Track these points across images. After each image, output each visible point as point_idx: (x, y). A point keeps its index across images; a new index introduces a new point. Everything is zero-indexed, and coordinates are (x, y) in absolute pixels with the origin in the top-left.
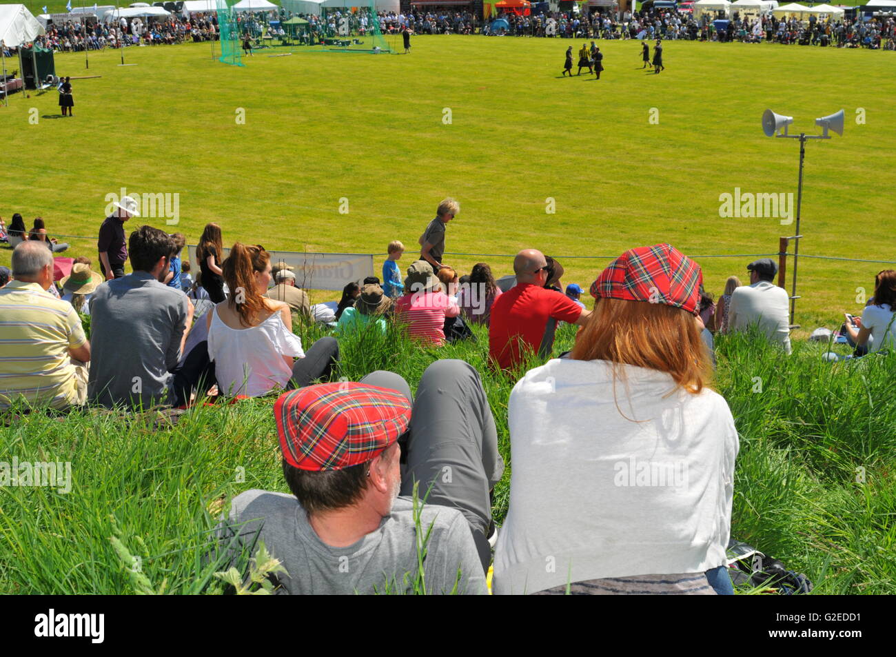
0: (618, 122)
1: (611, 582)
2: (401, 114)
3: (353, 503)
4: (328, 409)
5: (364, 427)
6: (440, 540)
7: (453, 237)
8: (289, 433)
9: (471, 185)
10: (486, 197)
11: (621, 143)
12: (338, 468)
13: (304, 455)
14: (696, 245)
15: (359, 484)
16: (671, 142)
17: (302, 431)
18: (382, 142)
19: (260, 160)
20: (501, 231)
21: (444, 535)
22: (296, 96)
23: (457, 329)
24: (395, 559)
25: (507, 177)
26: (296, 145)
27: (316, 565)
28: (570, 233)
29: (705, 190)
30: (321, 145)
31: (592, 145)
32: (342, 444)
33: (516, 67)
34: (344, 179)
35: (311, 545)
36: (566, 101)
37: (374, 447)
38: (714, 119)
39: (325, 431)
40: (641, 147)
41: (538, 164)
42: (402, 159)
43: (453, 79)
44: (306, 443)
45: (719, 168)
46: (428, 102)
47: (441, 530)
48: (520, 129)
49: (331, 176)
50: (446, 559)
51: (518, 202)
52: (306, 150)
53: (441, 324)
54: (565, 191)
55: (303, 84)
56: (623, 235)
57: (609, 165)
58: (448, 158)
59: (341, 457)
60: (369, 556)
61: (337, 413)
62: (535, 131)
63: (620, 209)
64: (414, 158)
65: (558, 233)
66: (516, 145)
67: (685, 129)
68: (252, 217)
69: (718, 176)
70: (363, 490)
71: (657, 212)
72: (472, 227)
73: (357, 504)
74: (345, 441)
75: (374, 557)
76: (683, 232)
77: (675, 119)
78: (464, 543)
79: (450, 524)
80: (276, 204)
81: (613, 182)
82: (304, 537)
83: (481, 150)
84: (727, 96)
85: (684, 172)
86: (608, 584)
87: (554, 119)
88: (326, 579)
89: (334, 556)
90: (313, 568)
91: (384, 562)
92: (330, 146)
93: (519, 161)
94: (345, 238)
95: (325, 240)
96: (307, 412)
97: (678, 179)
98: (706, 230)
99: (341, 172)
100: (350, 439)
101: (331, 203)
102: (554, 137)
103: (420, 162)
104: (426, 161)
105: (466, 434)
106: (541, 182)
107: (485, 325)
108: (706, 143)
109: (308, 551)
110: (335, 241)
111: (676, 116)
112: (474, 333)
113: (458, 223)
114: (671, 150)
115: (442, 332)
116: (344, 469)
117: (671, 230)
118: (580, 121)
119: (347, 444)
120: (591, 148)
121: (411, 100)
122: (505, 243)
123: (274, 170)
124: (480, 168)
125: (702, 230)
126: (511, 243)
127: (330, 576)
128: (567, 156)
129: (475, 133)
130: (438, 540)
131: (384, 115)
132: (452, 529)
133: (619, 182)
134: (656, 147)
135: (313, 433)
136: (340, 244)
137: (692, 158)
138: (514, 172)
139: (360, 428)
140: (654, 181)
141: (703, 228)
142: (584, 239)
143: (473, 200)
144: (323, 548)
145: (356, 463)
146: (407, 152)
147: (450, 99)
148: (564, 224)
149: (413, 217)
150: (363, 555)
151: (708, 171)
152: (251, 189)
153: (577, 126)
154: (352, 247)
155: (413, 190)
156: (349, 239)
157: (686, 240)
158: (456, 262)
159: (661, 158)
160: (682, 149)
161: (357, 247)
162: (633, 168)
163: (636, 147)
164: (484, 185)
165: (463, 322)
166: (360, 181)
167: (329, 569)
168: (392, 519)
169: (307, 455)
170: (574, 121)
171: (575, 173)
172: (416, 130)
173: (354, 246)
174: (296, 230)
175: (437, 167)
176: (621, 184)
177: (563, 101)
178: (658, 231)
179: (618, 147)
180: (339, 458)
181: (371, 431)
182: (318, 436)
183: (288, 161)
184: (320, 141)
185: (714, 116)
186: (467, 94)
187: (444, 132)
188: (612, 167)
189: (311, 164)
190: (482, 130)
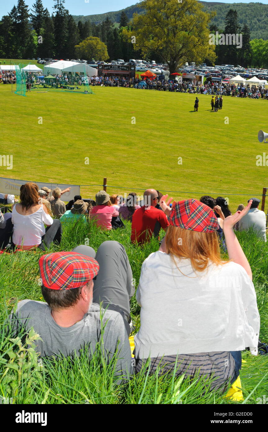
0: (193, 131)
1: (184, 356)
2: (95, 122)
3: (72, 306)
4: (65, 262)
5: (81, 270)
6: (111, 326)
7: (116, 179)
8: (47, 272)
9: (126, 156)
10: (132, 161)
11: (194, 141)
12: (68, 289)
13: (53, 282)
14: (225, 188)
15: (76, 297)
16: (216, 141)
17: (53, 271)
18: (87, 134)
19: (31, 139)
20: (138, 177)
21: (112, 323)
22: (49, 111)
23: (117, 222)
24: (90, 334)
25: (142, 153)
26: (47, 133)
27: (54, 336)
28: (169, 180)
29: (231, 163)
30: (59, 134)
31: (181, 141)
32: (71, 278)
33: (148, 103)
34: (69, 150)
35: (52, 326)
36: (170, 120)
37: (84, 280)
38: (236, 132)
39: (63, 271)
40: (203, 143)
41: (156, 148)
42: (95, 142)
43: (120, 107)
44: (54, 276)
45: (237, 154)
46: (108, 117)
47: (111, 321)
48: (149, 132)
49: (63, 148)
50: (113, 334)
51: (146, 165)
52: (52, 136)
53: (110, 220)
54: (168, 161)
55: (52, 106)
56: (192, 182)
57: (188, 150)
58: (116, 143)
59: (70, 284)
60: (78, 332)
61: (69, 263)
62: (156, 133)
63: (192, 170)
64: (101, 142)
65: (164, 180)
66: (147, 139)
67: (223, 136)
68: (26, 165)
69: (236, 158)
70: (78, 300)
71: (209, 173)
72: (125, 175)
73: (74, 306)
74: (72, 276)
75: (81, 332)
76: (220, 182)
77: (219, 131)
78: (121, 327)
79: (115, 319)
80: (37, 160)
81: (190, 158)
82: (49, 322)
83: (131, 140)
84: (242, 122)
85: (221, 155)
86: (182, 357)
87: (165, 128)
88: (59, 341)
89: (63, 332)
90: (53, 337)
91: (85, 335)
92: (63, 135)
93: (148, 146)
94: (68, 177)
95: (59, 177)
96: (56, 262)
97: (219, 158)
98: (230, 182)
99: (67, 147)
100: (74, 276)
101: (62, 161)
102: (164, 136)
103: (103, 144)
104: (106, 144)
105: (119, 274)
106: (157, 156)
107: (130, 221)
108: (232, 142)
109: (51, 329)
110: (63, 178)
111: (219, 129)
112: (125, 224)
113: (120, 173)
114: (216, 145)
115: (110, 223)
116: (70, 290)
117: (214, 181)
118: (176, 129)
119: (73, 278)
120: (180, 142)
121: (100, 116)
122: (140, 183)
123: (37, 144)
124: (130, 148)
125: (228, 182)
126: (143, 183)
127: (60, 340)
128: (169, 145)
129: (129, 132)
130: (110, 325)
131: (88, 122)
132: (116, 321)
133: (192, 158)
134: (209, 143)
135: (58, 272)
136: (65, 179)
137: (226, 149)
138: (145, 151)
139: (79, 271)
140: (208, 158)
141: (229, 181)
142: (175, 183)
143: (126, 163)
144: (57, 327)
145: (76, 287)
146: (98, 139)
147: (118, 116)
148: (167, 175)
149: (99, 169)
150: (76, 331)
151: (232, 155)
152: (26, 152)
153: (175, 132)
154: (71, 181)
155: (99, 156)
156: (69, 177)
157: (221, 186)
158: (117, 190)
159: (211, 149)
160: (221, 144)
161: (73, 181)
162: (199, 152)
163: (201, 143)
164: (131, 156)
165: (120, 219)
166: (76, 151)
167: (60, 337)
168: (89, 315)
169: (54, 282)
170: (173, 129)
171: (173, 153)
172: (102, 129)
173: (71, 180)
174: (46, 172)
175: (111, 147)
176: (193, 159)
177: (169, 120)
178: (209, 181)
179: (192, 142)
180: (69, 284)
181: (83, 273)
182: (60, 274)
183: (43, 141)
184: (59, 132)
185: (236, 131)
186: (126, 114)
187: (115, 131)
188: (189, 151)
189: (54, 142)
190: (132, 131)
